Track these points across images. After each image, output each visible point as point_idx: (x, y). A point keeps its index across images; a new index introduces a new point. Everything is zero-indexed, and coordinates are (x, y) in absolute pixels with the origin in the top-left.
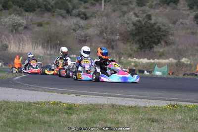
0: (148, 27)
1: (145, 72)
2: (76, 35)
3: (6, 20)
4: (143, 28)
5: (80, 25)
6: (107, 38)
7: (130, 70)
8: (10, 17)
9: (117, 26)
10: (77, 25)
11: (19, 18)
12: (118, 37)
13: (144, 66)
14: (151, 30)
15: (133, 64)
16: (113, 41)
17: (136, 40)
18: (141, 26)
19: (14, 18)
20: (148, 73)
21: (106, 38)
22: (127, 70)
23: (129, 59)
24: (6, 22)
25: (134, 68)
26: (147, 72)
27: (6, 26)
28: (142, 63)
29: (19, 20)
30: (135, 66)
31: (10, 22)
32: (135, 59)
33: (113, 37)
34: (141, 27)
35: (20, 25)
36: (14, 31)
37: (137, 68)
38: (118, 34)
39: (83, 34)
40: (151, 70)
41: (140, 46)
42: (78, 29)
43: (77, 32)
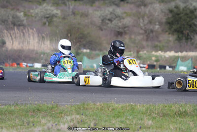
0: (186, 14)
1: (167, 68)
2: (112, 26)
3: (36, 11)
4: (182, 15)
5: (116, 14)
6: (145, 28)
7: (148, 65)
8: (41, 7)
9: (157, 14)
10: (113, 13)
11: (53, 8)
12: (157, 27)
13: (166, 60)
14: (190, 17)
15: (154, 58)
16: (152, 31)
17: (173, 29)
18: (179, 12)
19: (46, 8)
20: (171, 69)
21: (143, 28)
22: (145, 66)
23: (153, 53)
24: (37, 14)
25: (155, 63)
26: (170, 67)
27: (37, 18)
28: (165, 57)
29: (53, 11)
30: (156, 61)
31: (42, 13)
32: (160, 52)
33: (151, 27)
34: (178, 14)
35: (53, 16)
36: (47, 23)
37: (159, 63)
38: (157, 23)
39: (120, 24)
40: (174, 65)
41: (178, 37)
42: (115, 19)
43: (113, 22)
